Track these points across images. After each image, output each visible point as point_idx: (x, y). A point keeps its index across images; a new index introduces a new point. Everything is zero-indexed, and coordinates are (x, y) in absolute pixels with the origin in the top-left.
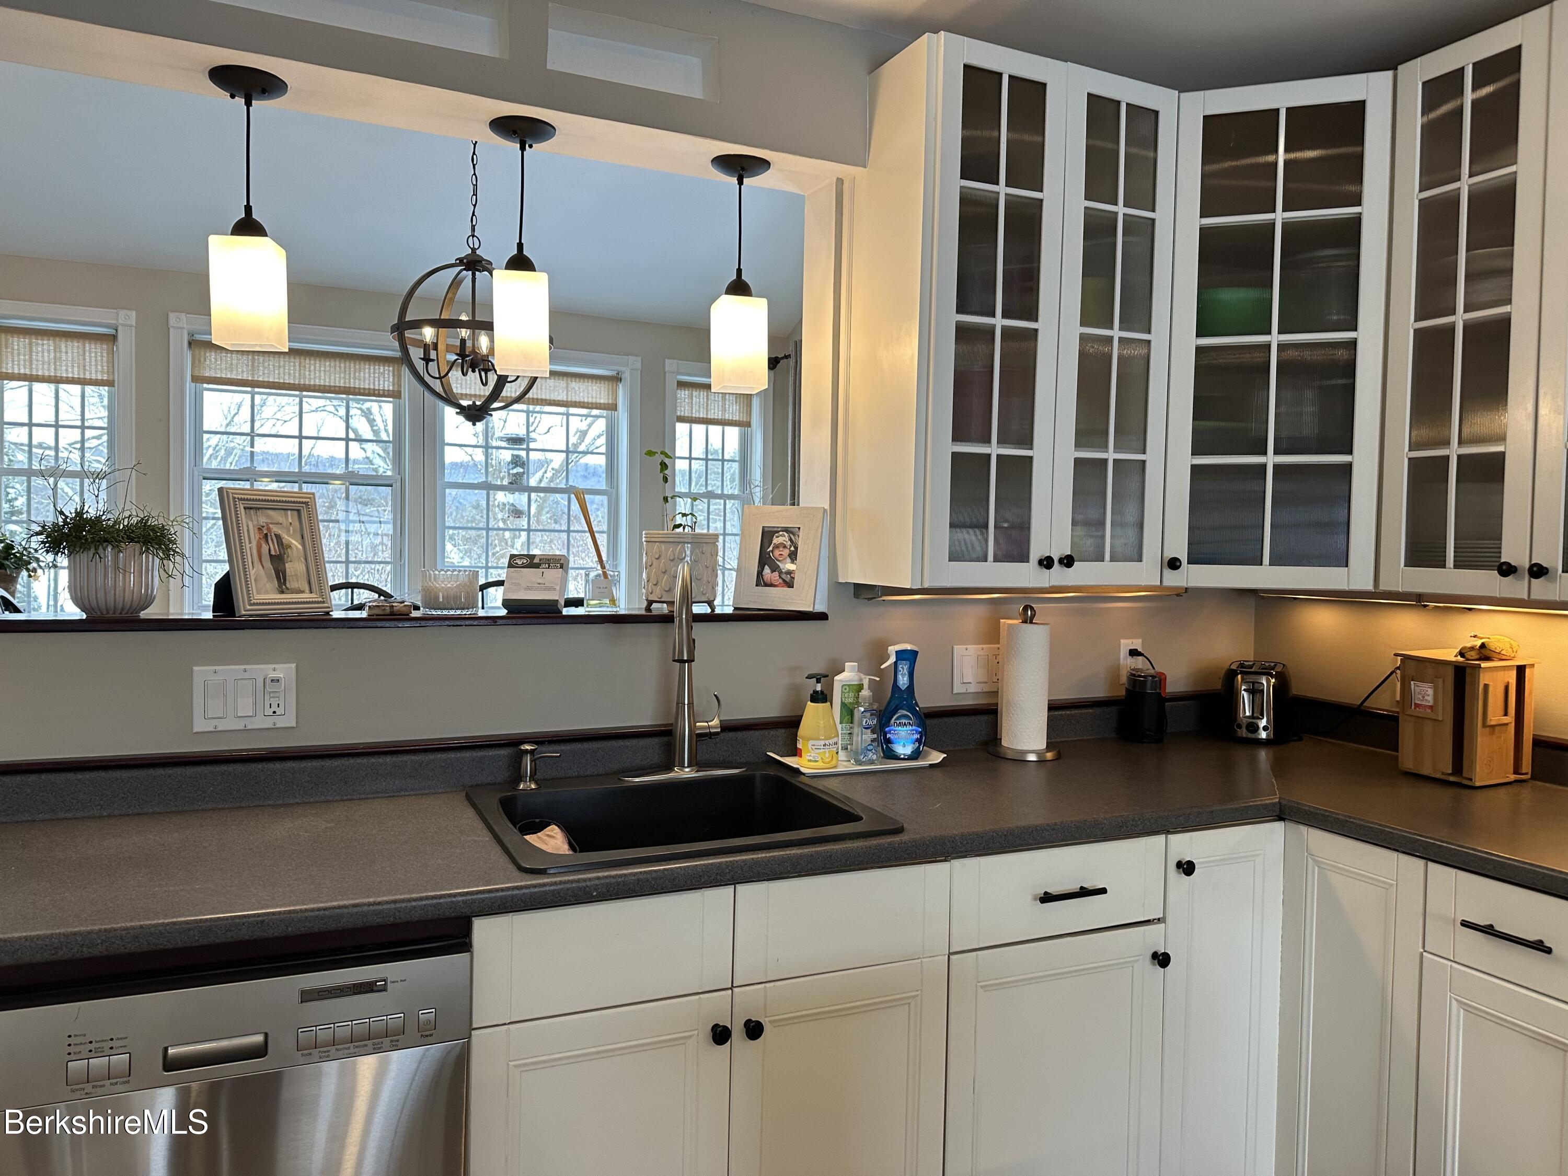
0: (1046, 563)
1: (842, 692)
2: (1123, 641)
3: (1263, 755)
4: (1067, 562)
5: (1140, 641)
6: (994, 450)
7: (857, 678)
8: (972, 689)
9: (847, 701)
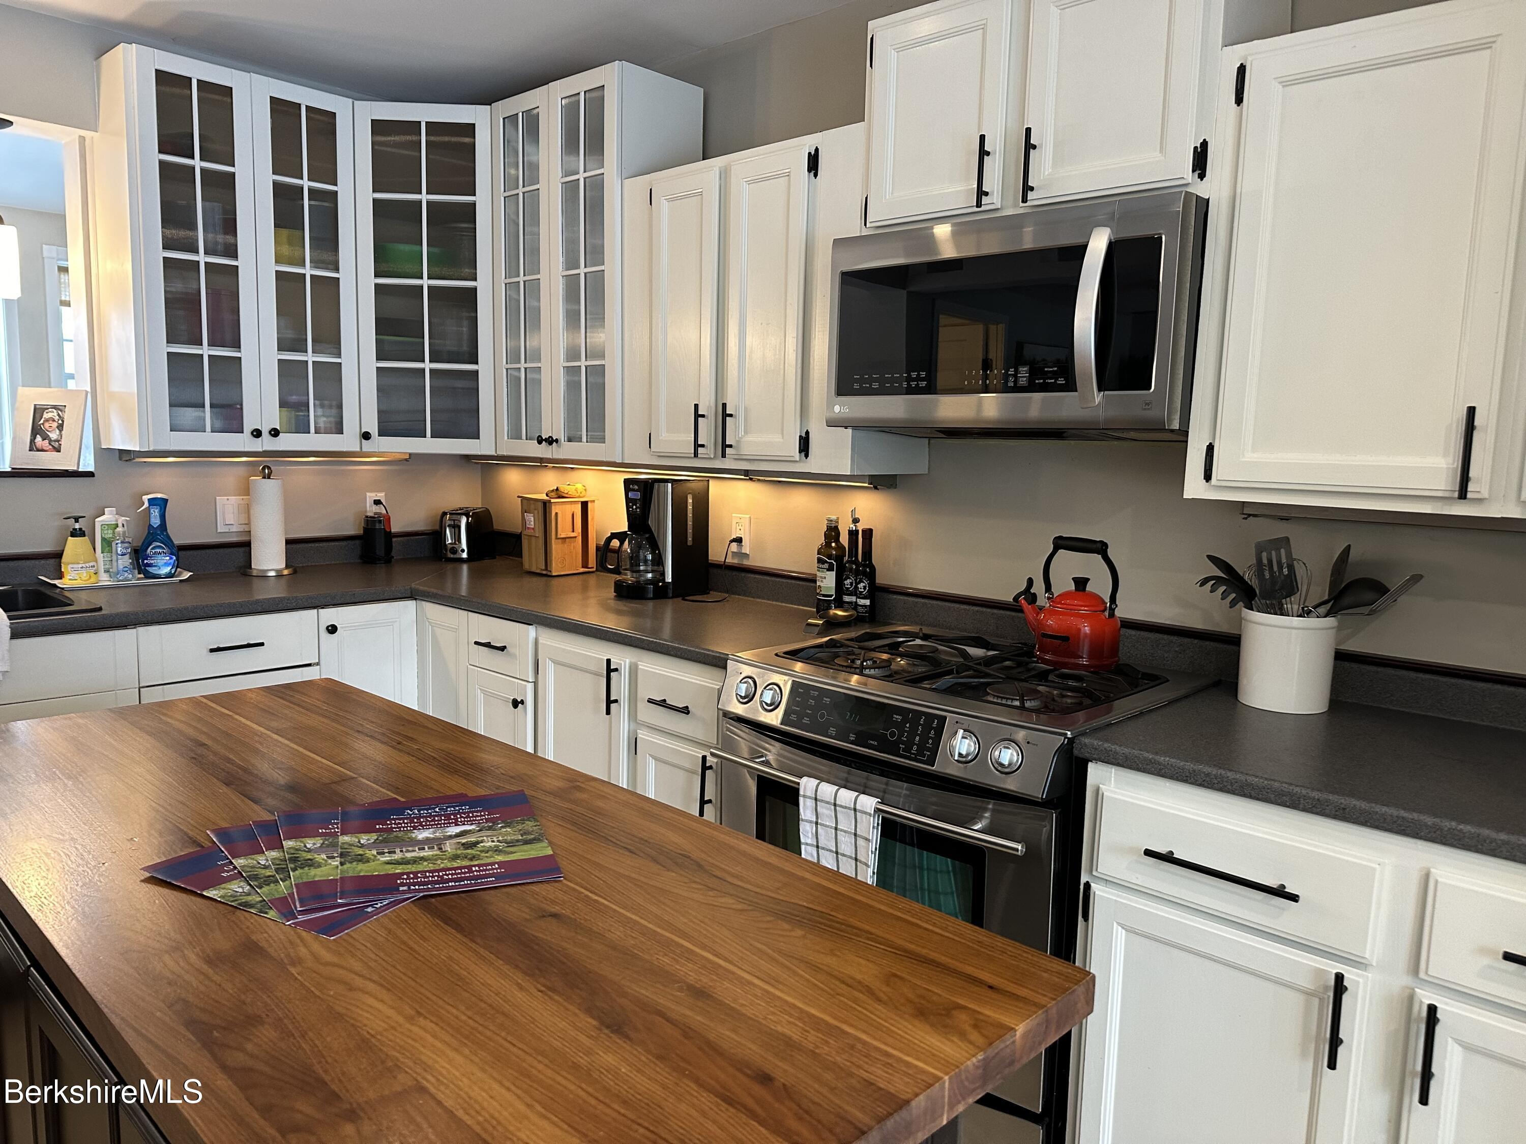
0: (257, 434)
1: (102, 530)
2: (368, 494)
3: (465, 567)
4: (275, 433)
5: (383, 494)
6: (206, 351)
7: (114, 519)
8: (234, 529)
9: (106, 536)
